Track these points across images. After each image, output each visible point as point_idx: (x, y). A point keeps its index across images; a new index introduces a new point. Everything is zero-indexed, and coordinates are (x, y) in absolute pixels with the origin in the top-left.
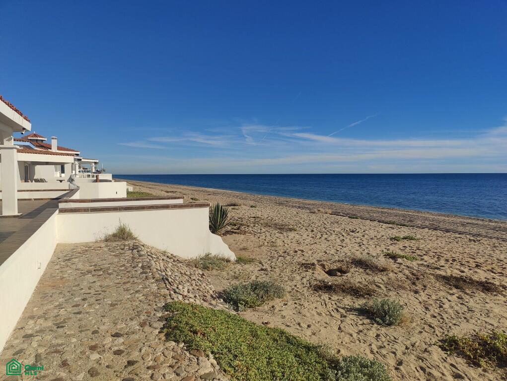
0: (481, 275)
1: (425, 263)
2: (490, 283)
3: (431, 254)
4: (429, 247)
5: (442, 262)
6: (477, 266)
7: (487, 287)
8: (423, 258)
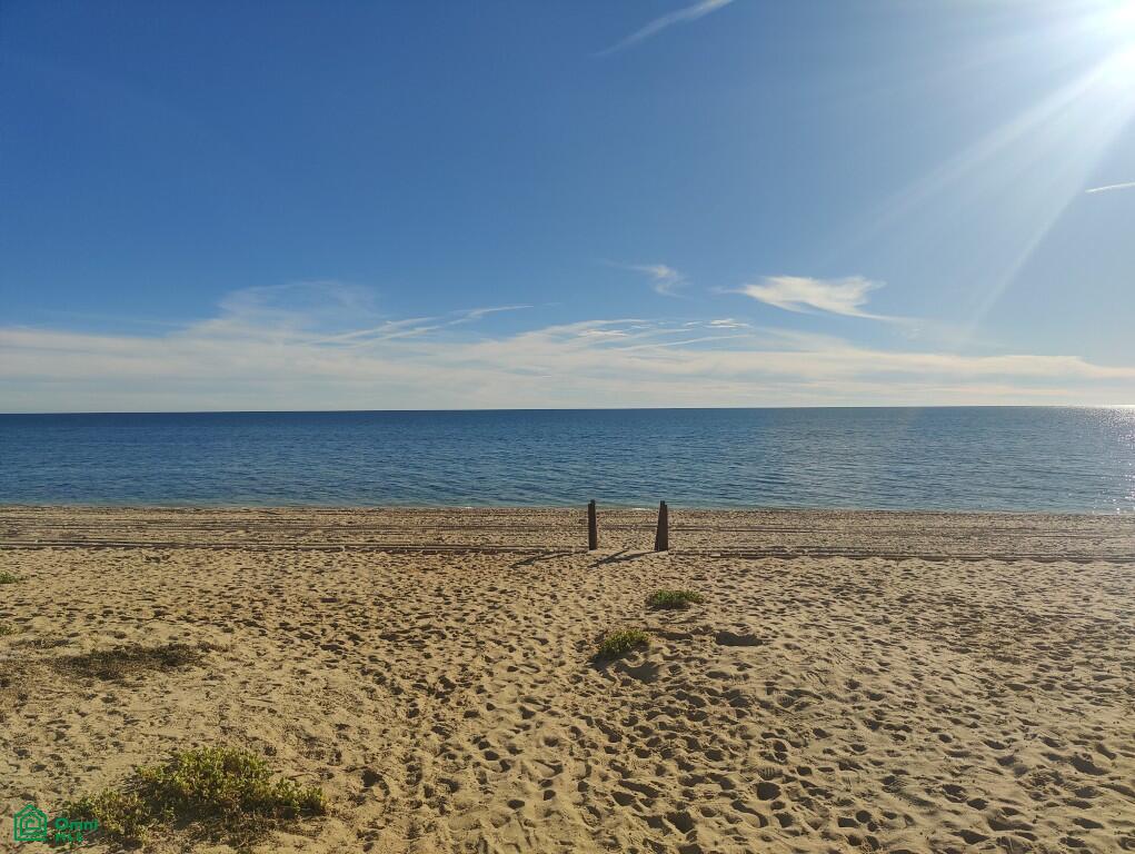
0: (162, 634)
1: (31, 638)
2: (178, 646)
4: (48, 593)
5: (78, 624)
6: (158, 614)
7: (171, 658)
8: (27, 624)
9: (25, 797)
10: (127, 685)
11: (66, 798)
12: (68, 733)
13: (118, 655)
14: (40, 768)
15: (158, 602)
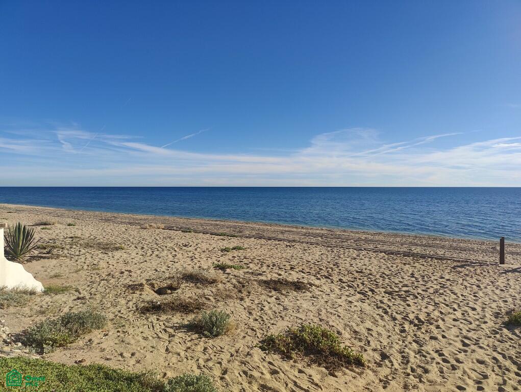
0: (294, 277)
1: (250, 271)
2: (301, 282)
3: (256, 261)
4: (254, 255)
5: (264, 268)
6: (292, 268)
7: (298, 286)
8: (248, 266)
9: (252, 330)
10: (284, 295)
11: (265, 333)
12: (265, 308)
13: (279, 282)
14: (257, 320)
15: (291, 263)
